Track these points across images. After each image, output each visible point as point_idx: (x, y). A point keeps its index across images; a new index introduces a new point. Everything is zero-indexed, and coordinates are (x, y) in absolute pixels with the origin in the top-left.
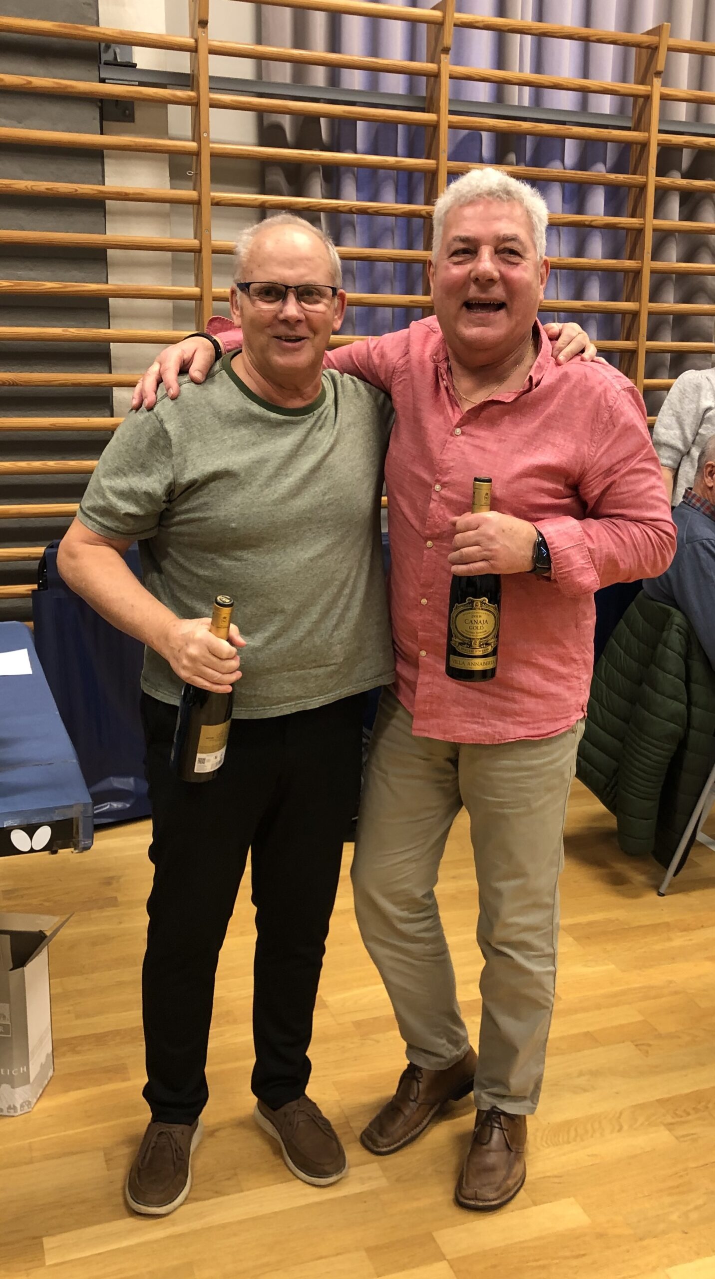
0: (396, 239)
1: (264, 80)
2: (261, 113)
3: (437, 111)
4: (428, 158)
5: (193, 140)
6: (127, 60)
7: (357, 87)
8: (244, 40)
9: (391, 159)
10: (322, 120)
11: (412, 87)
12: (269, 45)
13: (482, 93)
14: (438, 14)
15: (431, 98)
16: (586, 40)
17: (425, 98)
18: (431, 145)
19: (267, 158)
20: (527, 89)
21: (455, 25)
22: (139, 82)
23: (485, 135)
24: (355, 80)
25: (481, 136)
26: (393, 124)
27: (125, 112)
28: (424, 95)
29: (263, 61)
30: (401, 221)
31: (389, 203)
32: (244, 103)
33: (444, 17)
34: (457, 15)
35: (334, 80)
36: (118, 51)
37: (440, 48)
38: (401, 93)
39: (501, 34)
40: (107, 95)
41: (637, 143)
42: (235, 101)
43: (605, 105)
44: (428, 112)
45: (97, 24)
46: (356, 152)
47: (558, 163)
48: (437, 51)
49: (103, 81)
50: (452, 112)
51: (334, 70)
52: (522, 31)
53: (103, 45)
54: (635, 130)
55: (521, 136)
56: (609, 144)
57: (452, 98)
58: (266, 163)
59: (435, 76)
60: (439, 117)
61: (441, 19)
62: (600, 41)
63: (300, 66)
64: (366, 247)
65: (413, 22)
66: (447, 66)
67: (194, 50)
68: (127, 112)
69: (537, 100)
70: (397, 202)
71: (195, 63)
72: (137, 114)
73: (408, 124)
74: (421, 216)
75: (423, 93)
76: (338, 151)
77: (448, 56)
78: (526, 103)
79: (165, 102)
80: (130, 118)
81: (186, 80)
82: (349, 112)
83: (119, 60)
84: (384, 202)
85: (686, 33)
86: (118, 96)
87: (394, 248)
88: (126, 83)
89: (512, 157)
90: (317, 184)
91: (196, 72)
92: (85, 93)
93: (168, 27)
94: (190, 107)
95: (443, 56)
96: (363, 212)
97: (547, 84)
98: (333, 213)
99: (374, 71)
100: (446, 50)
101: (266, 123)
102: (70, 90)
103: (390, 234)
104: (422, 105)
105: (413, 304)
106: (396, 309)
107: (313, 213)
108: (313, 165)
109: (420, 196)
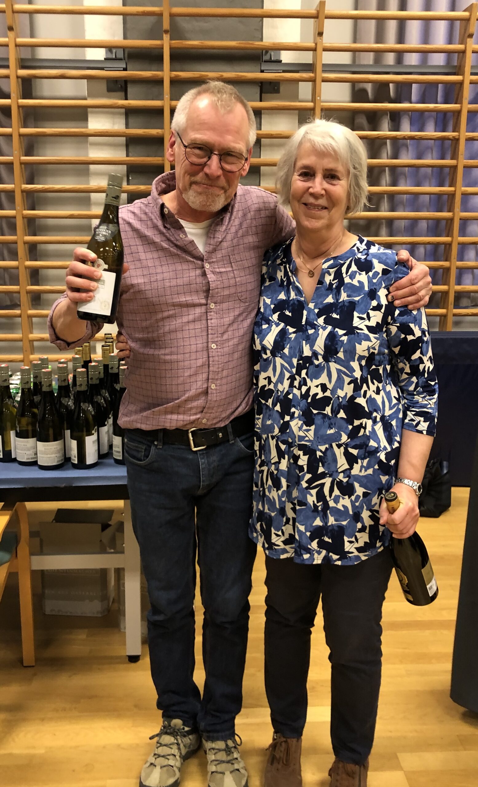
0: (434, 153)
1: (357, 63)
2: (353, 83)
3: (463, 74)
4: (456, 103)
5: (312, 102)
6: (277, 59)
7: (413, 63)
8: (345, 40)
9: (431, 106)
10: (391, 85)
11: (449, 60)
12: (361, 43)
14: (466, 14)
15: (460, 66)
17: (456, 66)
18: (458, 95)
19: (355, 109)
22: (283, 70)
24: (412, 59)
26: (435, 84)
27: (274, 88)
28: (456, 64)
29: (357, 53)
30: (438, 142)
31: (430, 132)
32: (342, 78)
33: (470, 15)
35: (399, 60)
36: (272, 54)
37: (466, 36)
38: (442, 64)
40: (264, 79)
42: (337, 77)
44: (458, 75)
45: (262, 40)
46: (411, 103)
49: (262, 71)
50: (472, 74)
51: (400, 54)
53: (264, 52)
57: (473, 65)
58: (355, 112)
59: (464, 52)
60: (464, 77)
61: (468, 17)
63: (379, 53)
64: (414, 159)
65: (451, 21)
66: (471, 45)
67: (314, 50)
68: (276, 88)
70: (435, 131)
71: (315, 57)
72: (282, 89)
73: (445, 83)
74: (449, 139)
76: (400, 103)
77: (472, 40)
79: (297, 81)
80: (277, 91)
81: (309, 67)
82: (408, 79)
83: (272, 59)
84: (427, 132)
86: (271, 79)
87: (432, 159)
88: (275, 71)
90: (386, 123)
91: (315, 63)
92: (252, 79)
93: (301, 38)
94: (311, 83)
95: (468, 40)
96: (412, 138)
98: (394, 140)
99: (425, 53)
100: (471, 36)
101: (356, 89)
102: (243, 78)
103: (430, 150)
104: (454, 71)
105: (442, 193)
106: (432, 196)
107: (382, 141)
108: (384, 112)
109: (451, 127)
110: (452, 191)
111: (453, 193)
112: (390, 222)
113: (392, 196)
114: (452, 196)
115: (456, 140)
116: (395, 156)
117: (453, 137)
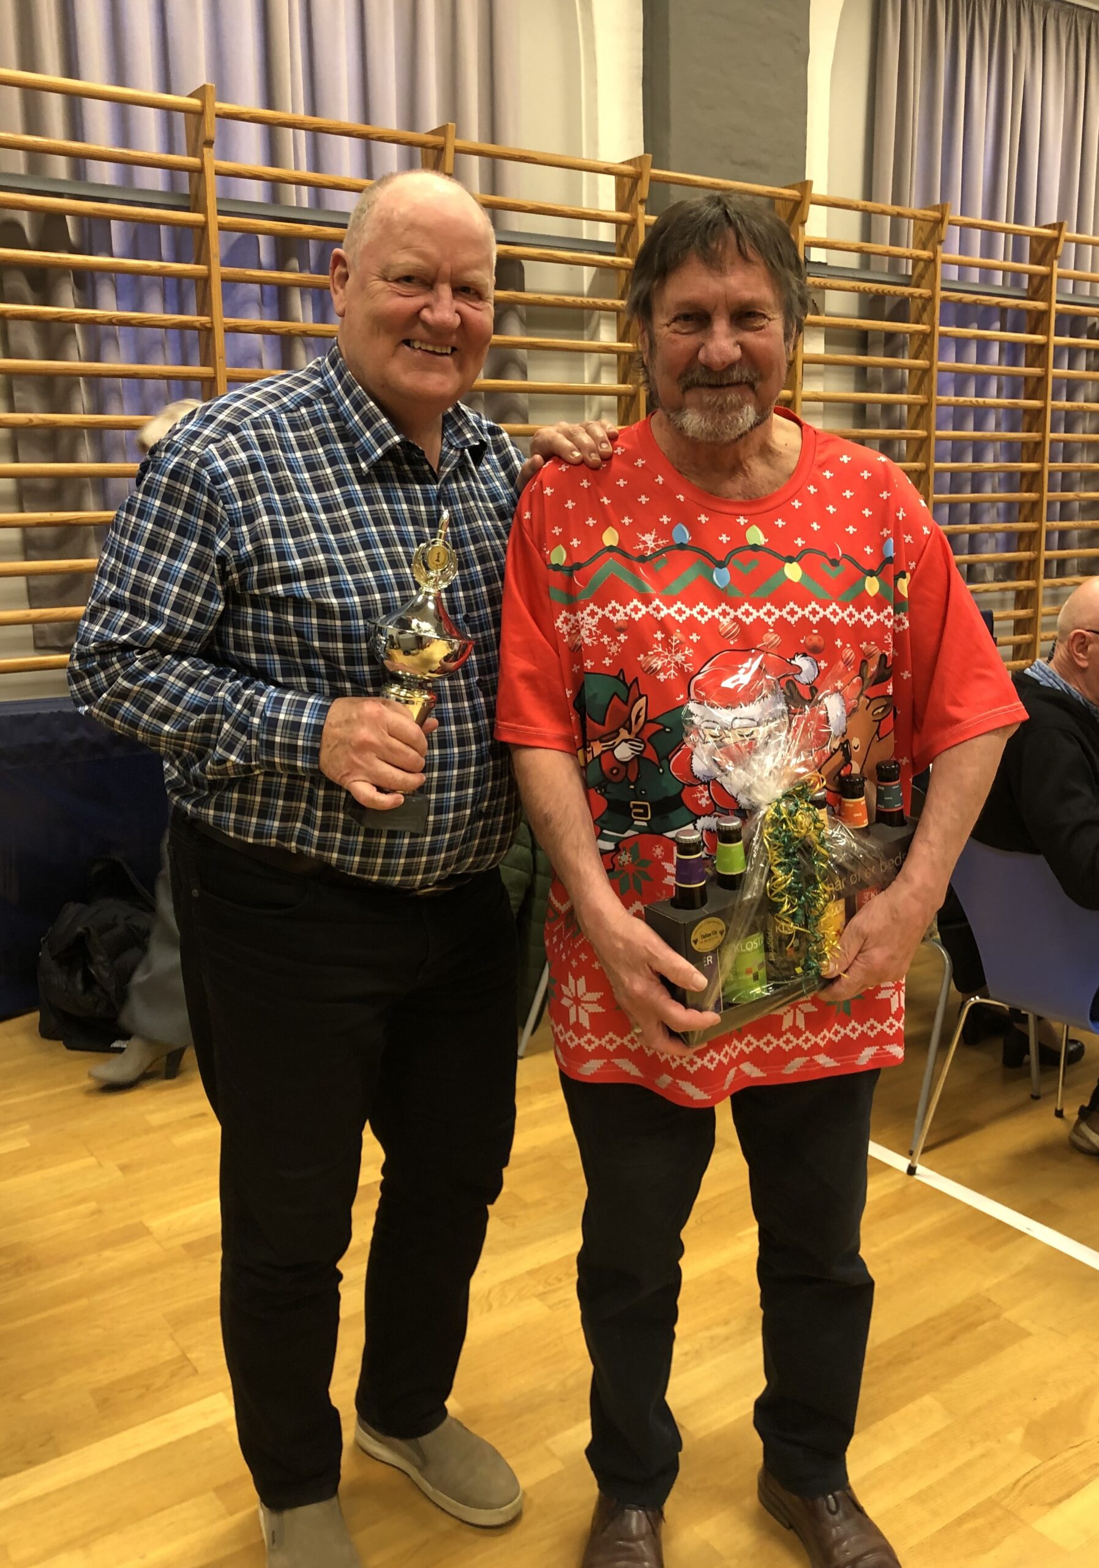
0: (168, 353)
3: (203, 210)
4: (197, 263)
7: (108, 181)
9: (154, 264)
10: (68, 218)
11: (172, 182)
13: (255, 192)
14: (195, 102)
15: (196, 196)
16: (366, 138)
17: (188, 196)
18: (200, 251)
19: (5, 261)
20: (305, 189)
21: (217, 116)
23: (261, 237)
24: (104, 173)
25: (257, 239)
26: (156, 223)
28: (187, 191)
31: (155, 312)
33: (203, 106)
34: (218, 105)
35: (78, 172)
37: (201, 141)
38: (160, 189)
39: (272, 129)
44: (194, 212)
46: (112, 255)
48: (199, 143)
50: (221, 213)
51: (78, 161)
52: (295, 126)
55: (304, 239)
57: (220, 196)
58: (3, 267)
59: (198, 172)
60: (206, 216)
61: (199, 109)
62: (381, 139)
63: (36, 154)
64: (133, 363)
65: (168, 110)
66: (212, 161)
69: (318, 201)
70: (165, 312)
73: (172, 224)
74: (194, 328)
75: (186, 190)
76: (91, 254)
77: (212, 151)
78: (305, 204)
82: (99, 210)
84: (149, 312)
85: (473, 134)
87: (166, 364)
89: (295, 263)
90: (68, 291)
95: (206, 150)
96: (125, 323)
97: (326, 183)
98: (90, 324)
99: (126, 163)
100: (209, 143)
103: (160, 347)
104: (186, 204)
107: (66, 324)
108: (63, 269)
109: (193, 304)
113: (96, 432)
115: (207, 331)
116: (95, 355)
117: (201, 324)
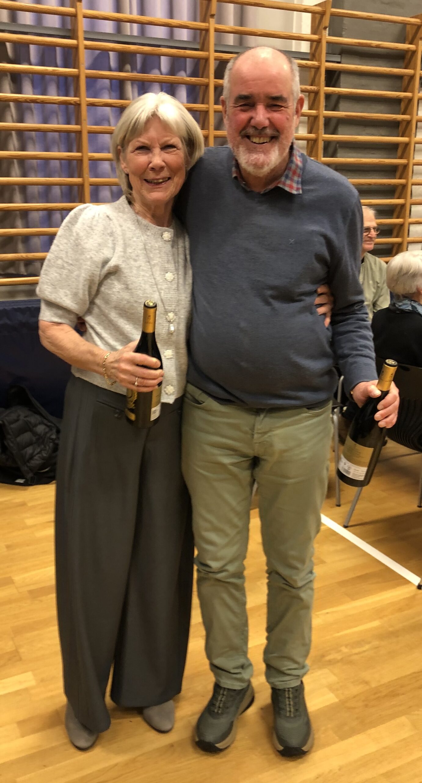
0: (60, 118)
3: (77, 38)
4: (74, 68)
7: (28, 23)
9: (50, 69)
10: (8, 44)
11: (63, 23)
13: (108, 27)
15: (74, 30)
17: (70, 30)
18: (75, 59)
20: (135, 26)
23: (111, 53)
24: (27, 19)
25: (109, 54)
26: (52, 47)
28: (70, 28)
31: (53, 96)
35: (13, 18)
38: (57, 27)
41: (203, 59)
43: (184, 35)
44: (72, 39)
47: (156, 71)
50: (86, 39)
51: (13, 12)
54: (201, 51)
55: (133, 54)
56: (188, 59)
57: (86, 30)
59: (75, 17)
60: (78, 42)
64: (40, 123)
66: (82, 10)
69: (142, 32)
70: (58, 96)
73: (64, 47)
74: (71, 104)
76: (20, 64)
77: (82, 4)
78: (135, 33)
82: (23, 39)
84: (49, 95)
87: (58, 124)
89: (128, 67)
90: (7, 84)
95: (78, 4)
96: (34, 101)
97: (148, 22)
98: (17, 102)
99: (38, 13)
103: (55, 114)
104: (68, 34)
105: (71, 158)
106: (63, 161)
107: (4, 102)
108: (4, 72)
109: (72, 92)
110: (79, 156)
111: (81, 158)
112: (23, 187)
113: (22, 161)
114: (80, 161)
115: (78, 106)
116: (20, 120)
117: (75, 102)
